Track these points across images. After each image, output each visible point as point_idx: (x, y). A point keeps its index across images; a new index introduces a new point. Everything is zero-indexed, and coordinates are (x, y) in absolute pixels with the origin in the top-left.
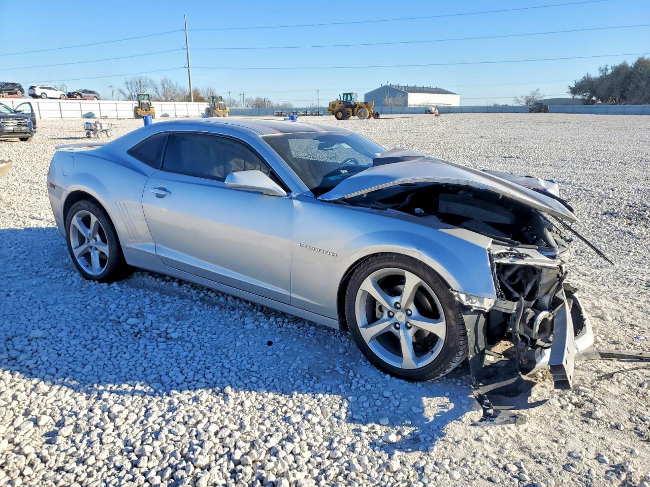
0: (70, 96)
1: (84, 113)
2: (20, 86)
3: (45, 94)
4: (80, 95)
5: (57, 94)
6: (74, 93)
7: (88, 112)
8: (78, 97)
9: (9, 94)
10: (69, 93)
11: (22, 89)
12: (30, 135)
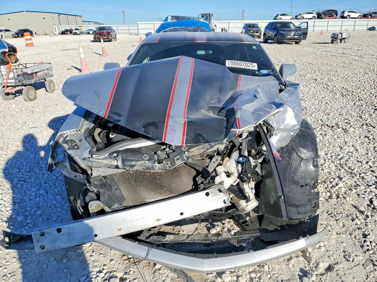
0: (365, 16)
1: (369, 27)
2: (337, 11)
3: (349, 15)
4: (371, 15)
5: (356, 15)
6: (367, 14)
7: (372, 26)
8: (369, 17)
9: (329, 16)
10: (364, 15)
11: (337, 13)
12: (298, 41)
